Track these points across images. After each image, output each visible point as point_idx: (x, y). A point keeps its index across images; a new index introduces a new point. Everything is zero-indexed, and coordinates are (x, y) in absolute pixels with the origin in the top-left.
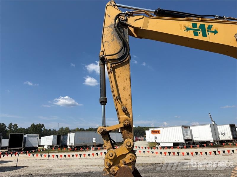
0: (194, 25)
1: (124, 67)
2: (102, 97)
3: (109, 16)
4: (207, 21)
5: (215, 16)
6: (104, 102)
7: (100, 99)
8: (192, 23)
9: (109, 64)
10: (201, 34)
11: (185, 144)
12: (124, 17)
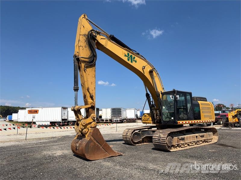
0: (128, 54)
2: (75, 86)
3: (84, 27)
4: (133, 54)
5: (136, 52)
6: (76, 90)
10: (130, 61)
11: (61, 123)
12: (95, 33)
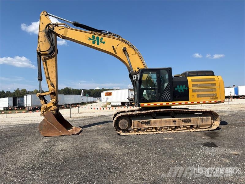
0: (93, 37)
1: (52, 59)
2: (39, 77)
3: (43, 23)
4: (100, 35)
5: (106, 31)
6: (40, 79)
7: (38, 78)
8: (93, 36)
9: (43, 57)
10: (96, 43)
11: (129, 103)
12: (52, 26)
